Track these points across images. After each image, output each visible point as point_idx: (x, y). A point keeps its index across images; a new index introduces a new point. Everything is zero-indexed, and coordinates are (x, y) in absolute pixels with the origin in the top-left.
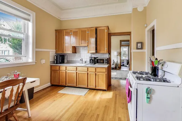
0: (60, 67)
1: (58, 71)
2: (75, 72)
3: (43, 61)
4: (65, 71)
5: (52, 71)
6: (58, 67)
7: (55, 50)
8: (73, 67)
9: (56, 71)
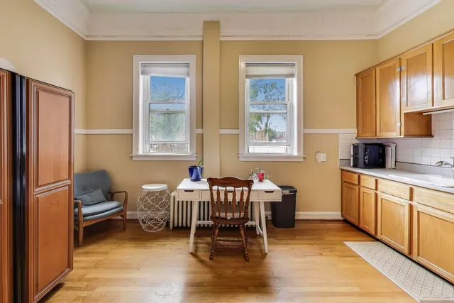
0: (362, 177)
1: (357, 188)
2: (406, 203)
3: (322, 157)
4: (373, 193)
5: (344, 184)
6: (357, 175)
7: (355, 131)
8: (397, 184)
9: (351, 186)
